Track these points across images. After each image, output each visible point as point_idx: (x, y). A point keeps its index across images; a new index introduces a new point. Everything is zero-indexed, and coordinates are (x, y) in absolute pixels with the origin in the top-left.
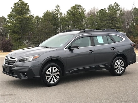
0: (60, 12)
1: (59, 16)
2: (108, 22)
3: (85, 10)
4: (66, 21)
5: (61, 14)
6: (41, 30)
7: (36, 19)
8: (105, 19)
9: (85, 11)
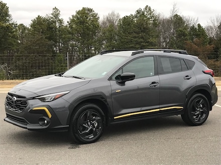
0: (60, 18)
1: (57, 25)
2: (135, 35)
3: (98, 16)
4: (70, 33)
5: (61, 21)
6: (29, 46)
7: (20, 29)
8: (132, 31)
9: (99, 18)
